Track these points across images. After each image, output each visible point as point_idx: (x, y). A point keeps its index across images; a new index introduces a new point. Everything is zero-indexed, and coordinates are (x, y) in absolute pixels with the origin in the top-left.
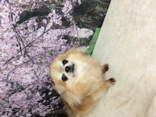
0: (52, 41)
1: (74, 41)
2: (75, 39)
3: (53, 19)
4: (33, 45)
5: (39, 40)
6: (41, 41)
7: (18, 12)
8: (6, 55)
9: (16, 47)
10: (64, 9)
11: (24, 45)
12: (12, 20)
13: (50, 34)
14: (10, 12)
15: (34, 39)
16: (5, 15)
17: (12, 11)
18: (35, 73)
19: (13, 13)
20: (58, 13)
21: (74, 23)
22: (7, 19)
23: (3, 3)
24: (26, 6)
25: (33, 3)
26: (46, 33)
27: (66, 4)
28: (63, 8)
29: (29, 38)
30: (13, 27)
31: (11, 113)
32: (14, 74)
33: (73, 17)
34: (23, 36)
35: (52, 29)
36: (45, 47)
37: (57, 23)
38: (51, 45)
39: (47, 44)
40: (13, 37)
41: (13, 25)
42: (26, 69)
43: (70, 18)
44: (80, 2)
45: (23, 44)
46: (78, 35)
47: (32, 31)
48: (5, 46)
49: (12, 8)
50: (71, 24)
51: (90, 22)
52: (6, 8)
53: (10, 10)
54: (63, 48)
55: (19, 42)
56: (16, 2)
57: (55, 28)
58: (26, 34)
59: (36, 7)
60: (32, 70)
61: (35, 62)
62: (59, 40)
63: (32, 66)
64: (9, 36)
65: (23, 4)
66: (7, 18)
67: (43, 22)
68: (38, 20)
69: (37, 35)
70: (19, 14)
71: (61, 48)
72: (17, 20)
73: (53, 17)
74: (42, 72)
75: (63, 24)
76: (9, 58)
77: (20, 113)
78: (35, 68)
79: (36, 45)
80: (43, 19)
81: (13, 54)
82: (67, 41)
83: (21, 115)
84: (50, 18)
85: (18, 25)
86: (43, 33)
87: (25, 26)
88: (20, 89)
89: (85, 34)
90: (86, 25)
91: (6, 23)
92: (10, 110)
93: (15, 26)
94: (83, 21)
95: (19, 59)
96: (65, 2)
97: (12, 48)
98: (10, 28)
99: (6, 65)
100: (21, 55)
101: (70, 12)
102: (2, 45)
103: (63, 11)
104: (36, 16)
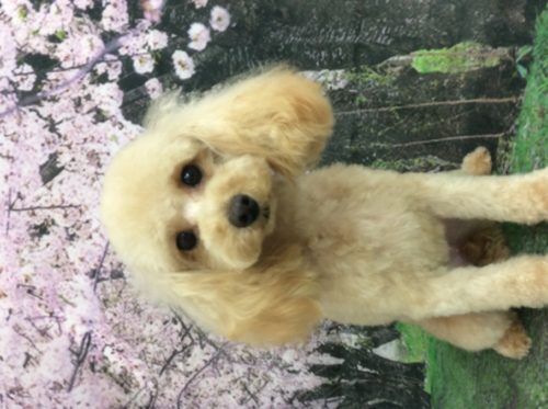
8: (158, 349)
9: (173, 325)
18: (245, 388)
32: (191, 399)
42: (216, 381)
48: (149, 327)
55: (175, 313)
60: (235, 381)
61: (235, 356)
63: (232, 371)
74: (263, 382)
76: (168, 355)
78: (241, 375)
81: (173, 344)
95: (189, 356)
97: (165, 329)
99: (164, 374)
100: (193, 343)
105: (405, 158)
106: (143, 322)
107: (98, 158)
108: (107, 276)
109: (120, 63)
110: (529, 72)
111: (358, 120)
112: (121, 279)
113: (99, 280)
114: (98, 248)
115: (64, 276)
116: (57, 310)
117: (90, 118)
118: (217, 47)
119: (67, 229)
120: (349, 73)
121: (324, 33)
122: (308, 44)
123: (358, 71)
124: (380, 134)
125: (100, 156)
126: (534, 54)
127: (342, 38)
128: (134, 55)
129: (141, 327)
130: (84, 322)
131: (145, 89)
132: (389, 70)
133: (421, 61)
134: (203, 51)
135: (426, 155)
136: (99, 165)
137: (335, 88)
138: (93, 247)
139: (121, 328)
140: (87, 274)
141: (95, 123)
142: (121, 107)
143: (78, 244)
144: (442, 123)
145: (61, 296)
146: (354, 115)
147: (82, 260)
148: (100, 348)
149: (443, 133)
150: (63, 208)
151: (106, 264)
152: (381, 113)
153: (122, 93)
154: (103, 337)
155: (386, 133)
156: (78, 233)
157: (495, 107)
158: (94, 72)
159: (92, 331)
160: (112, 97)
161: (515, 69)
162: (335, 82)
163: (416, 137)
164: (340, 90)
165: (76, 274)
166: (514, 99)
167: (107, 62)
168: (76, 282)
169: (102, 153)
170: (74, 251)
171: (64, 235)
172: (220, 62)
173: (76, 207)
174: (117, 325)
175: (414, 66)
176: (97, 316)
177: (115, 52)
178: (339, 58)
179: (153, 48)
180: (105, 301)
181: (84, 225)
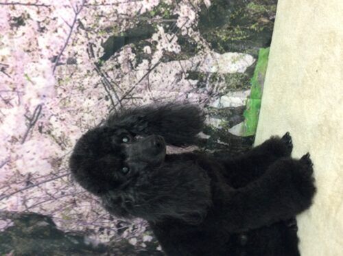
0: (166, 84)
1: (212, 80)
2: (214, 77)
3: (162, 44)
4: (133, 96)
5: (142, 85)
6: (146, 87)
7: (100, 40)
8: (91, 117)
9: (105, 101)
10: (180, 21)
11: (117, 97)
12: (94, 56)
13: (161, 71)
14: (87, 42)
15: (133, 85)
16: (81, 49)
17: (91, 41)
19: (93, 44)
20: (169, 30)
21: (204, 45)
22: (86, 56)
23: (76, 31)
24: (112, 28)
25: (122, 21)
26: (153, 71)
27: (182, 11)
28: (178, 21)
29: (123, 84)
30: (95, 66)
31: (114, 230)
33: (201, 33)
34: (114, 80)
35: (163, 61)
36: (156, 98)
37: (170, 50)
38: (166, 92)
39: (159, 92)
40: (98, 84)
41: (95, 63)
43: (195, 36)
44: (208, 3)
45: (116, 94)
46: (218, 68)
47: (127, 71)
48: (87, 100)
49: (90, 35)
50: (199, 47)
51: (240, 38)
52: (82, 38)
53: (87, 39)
54: (192, 98)
55: (108, 92)
56: (95, 25)
57: (168, 60)
58: (118, 77)
59: (127, 27)
62: (181, 81)
64: (91, 82)
65: (106, 26)
66: (85, 53)
67: (145, 52)
68: (135, 49)
69: (137, 75)
70: (102, 45)
71: (187, 97)
72: (101, 55)
73: (161, 40)
75: (183, 50)
77: (131, 232)
79: (140, 95)
80: (143, 46)
81: (102, 115)
82: (198, 83)
83: (133, 237)
84: (156, 43)
85: (103, 62)
86: (147, 71)
87: (116, 63)
89: (234, 65)
90: (233, 44)
91: (85, 61)
92: (112, 225)
93: (98, 65)
94: (223, 37)
96: (180, 7)
97: (99, 104)
98: (91, 69)
101: (192, 25)
102: (82, 100)
103: (179, 25)
104: (131, 42)
106: (85, 97)
108: (65, 62)
112: (75, 65)
113: (57, 64)
114: (61, 40)
115: (33, 58)
116: (19, 86)
119: (39, 22)
130: (39, 96)
138: (58, 39)
139: (67, 101)
140: (49, 59)
143: (47, 35)
145: (26, 75)
147: (48, 47)
148: (47, 117)
150: (37, 6)
151: (65, 53)
154: (51, 109)
156: (47, 27)
159: (43, 104)
165: (42, 58)
168: (41, 64)
170: (43, 41)
171: (36, 28)
173: (47, 6)
174: (64, 99)
176: (51, 91)
180: (59, 80)
181: (52, 21)
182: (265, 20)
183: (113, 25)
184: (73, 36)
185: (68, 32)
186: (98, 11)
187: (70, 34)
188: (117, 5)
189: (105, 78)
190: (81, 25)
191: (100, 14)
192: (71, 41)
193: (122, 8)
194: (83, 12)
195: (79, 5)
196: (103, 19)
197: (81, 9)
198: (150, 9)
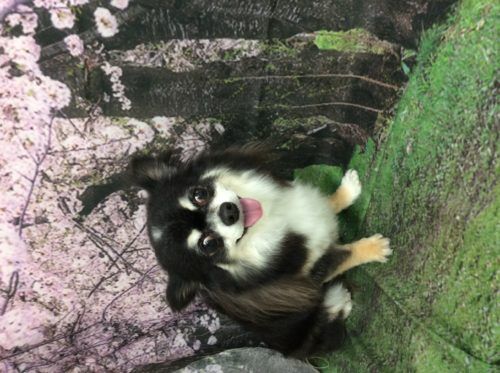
4: (138, 248)
5: (145, 234)
7: (75, 192)
9: (100, 258)
11: (115, 252)
12: (69, 211)
14: (57, 197)
15: (134, 237)
16: (50, 206)
17: (62, 195)
19: (66, 198)
22: (59, 212)
23: (40, 185)
24: (90, 177)
25: (103, 167)
27: (186, 143)
29: (119, 237)
30: (75, 223)
32: (116, 310)
34: (105, 234)
40: (84, 242)
41: (74, 219)
42: (140, 297)
44: (220, 128)
45: (112, 249)
47: (121, 222)
49: (59, 188)
52: (49, 192)
53: (56, 193)
55: (102, 249)
56: (66, 176)
58: (109, 231)
59: (112, 173)
60: (156, 296)
61: (157, 278)
63: (154, 289)
64: (76, 240)
65: (82, 175)
66: (56, 209)
67: (140, 197)
68: (126, 196)
69: (136, 225)
70: (78, 197)
72: (79, 209)
76: (95, 282)
78: (162, 291)
79: (146, 246)
80: (136, 191)
85: (84, 217)
87: (102, 216)
88: (136, 335)
91: (59, 218)
93: (79, 221)
95: (116, 281)
98: (70, 226)
100: (120, 272)
104: (119, 189)
105: (301, 117)
106: (71, 257)
107: (16, 113)
108: (32, 222)
109: (35, 16)
110: (411, 71)
111: (267, 84)
112: (47, 224)
113: (23, 226)
114: (21, 198)
117: (4, 72)
118: (139, 7)
120: (262, 44)
121: (244, 6)
122: (228, 14)
123: (271, 43)
124: (283, 97)
125: (18, 111)
126: (417, 59)
127: (260, 12)
128: (50, 8)
129: (69, 262)
130: (10, 263)
131: (65, 44)
132: (295, 45)
133: (323, 39)
134: (126, 10)
135: (317, 115)
136: (17, 120)
137: (249, 55)
138: (15, 197)
139: (50, 264)
140: (10, 222)
141: (10, 78)
142: (38, 62)
144: (333, 91)
146: (263, 80)
147: (4, 210)
148: (29, 285)
149: (332, 99)
151: (30, 212)
152: (285, 81)
153: (39, 47)
154: (31, 274)
155: (288, 97)
157: (377, 88)
158: (6, 24)
159: (19, 270)
160: (28, 51)
161: (399, 64)
162: (250, 51)
163: (311, 101)
164: (253, 57)
166: (396, 88)
167: (20, 13)
169: (20, 108)
172: (143, 22)
174: (45, 262)
175: (316, 43)
176: (24, 257)
177: (30, 3)
178: (254, 30)
179: (72, 3)
180: (32, 244)
181: (3, 178)
182: (302, 136)
183: (91, 173)
184: (36, 191)
185: (29, 188)
186: (68, 158)
187: (32, 189)
188: (94, 148)
189: (92, 234)
190: (45, 176)
191: (71, 161)
192: (33, 197)
193: (102, 151)
194: (48, 162)
195: (40, 153)
196: (76, 167)
197: (44, 157)
198: (141, 147)
